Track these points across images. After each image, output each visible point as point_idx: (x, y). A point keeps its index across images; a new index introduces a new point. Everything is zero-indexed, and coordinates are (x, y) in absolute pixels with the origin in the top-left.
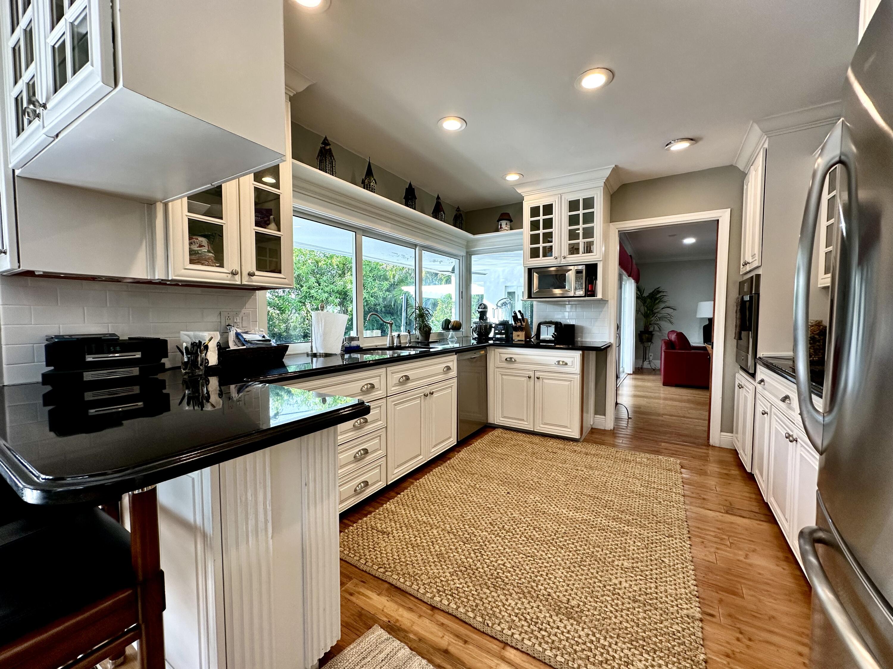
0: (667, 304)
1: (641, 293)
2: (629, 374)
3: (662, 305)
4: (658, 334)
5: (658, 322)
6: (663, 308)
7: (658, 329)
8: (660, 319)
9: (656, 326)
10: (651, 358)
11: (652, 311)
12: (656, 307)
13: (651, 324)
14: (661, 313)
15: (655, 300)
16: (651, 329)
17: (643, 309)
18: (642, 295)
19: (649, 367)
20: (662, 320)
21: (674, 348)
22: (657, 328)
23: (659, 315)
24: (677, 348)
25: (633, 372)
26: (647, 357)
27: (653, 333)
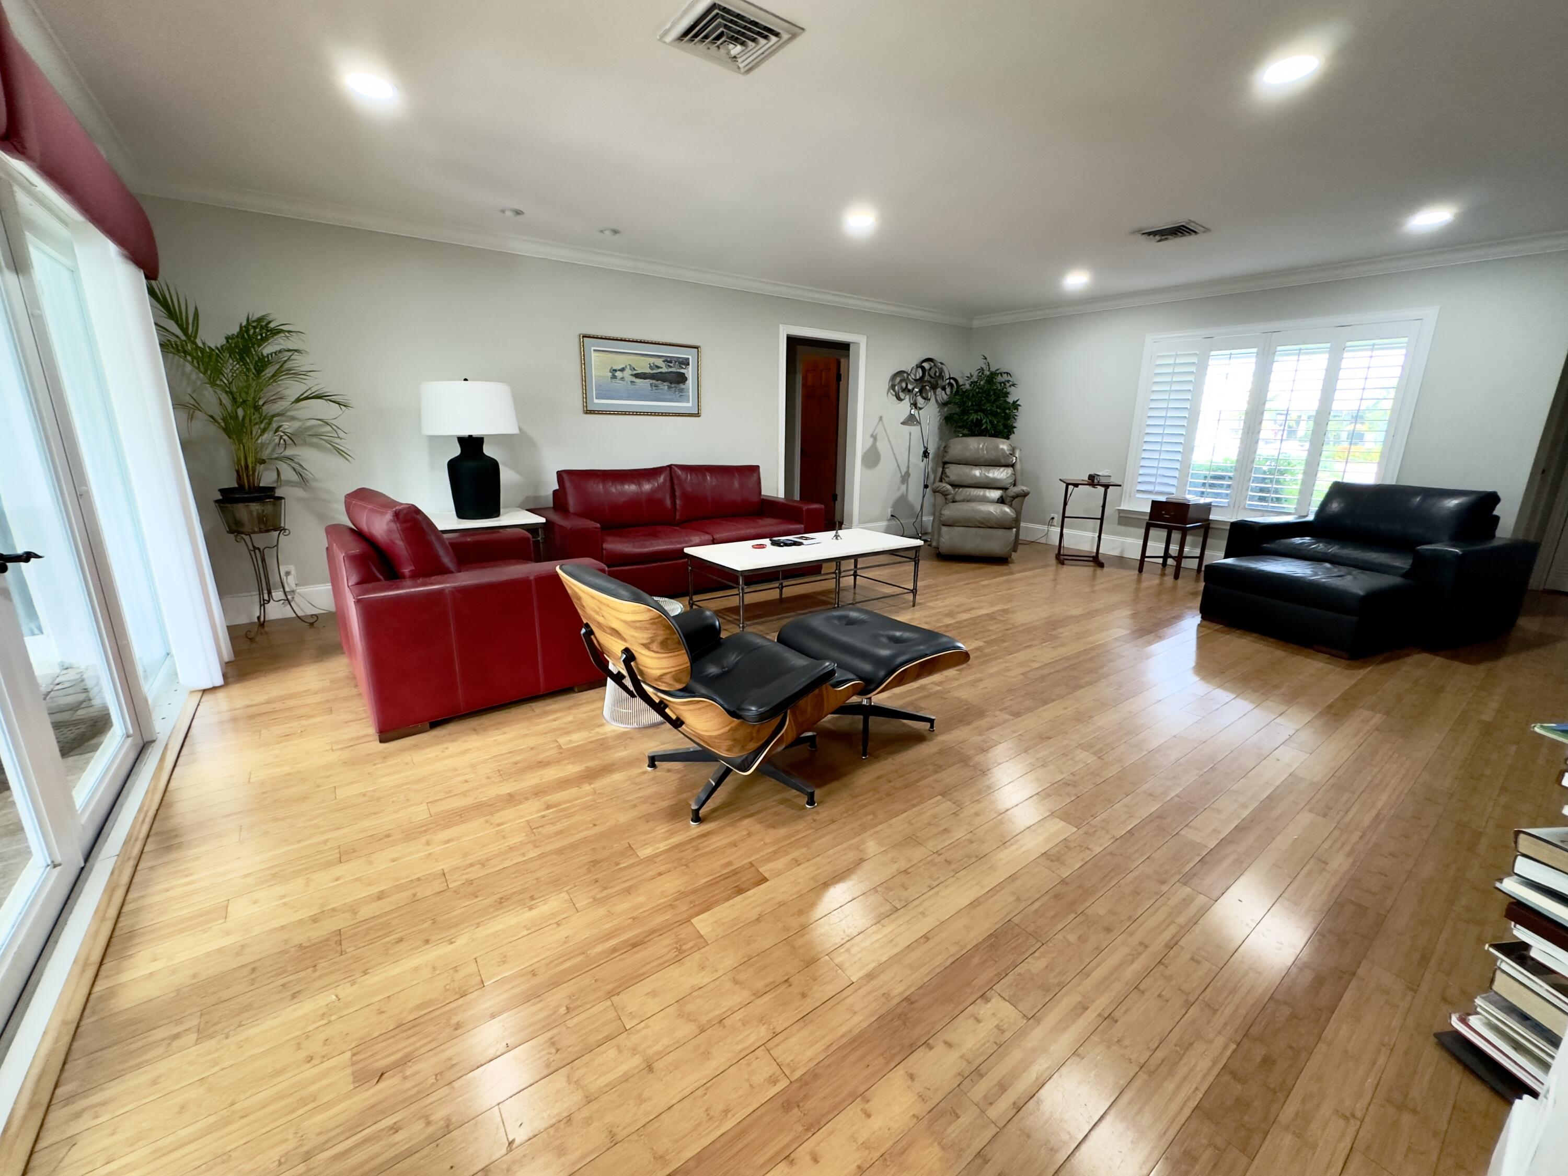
0: (314, 384)
1: (184, 330)
2: (204, 691)
3: (292, 389)
4: (299, 492)
5: (288, 453)
6: (298, 400)
7: (294, 477)
8: (294, 439)
9: (285, 468)
10: (290, 582)
11: (257, 408)
12: (269, 393)
13: (263, 462)
14: (293, 418)
15: (259, 371)
16: (267, 479)
17: (212, 399)
18: (191, 338)
19: (287, 613)
20: (305, 443)
21: (393, 575)
22: (288, 473)
23: (289, 426)
24: (407, 570)
25: (225, 676)
26: (274, 579)
27: (278, 493)
